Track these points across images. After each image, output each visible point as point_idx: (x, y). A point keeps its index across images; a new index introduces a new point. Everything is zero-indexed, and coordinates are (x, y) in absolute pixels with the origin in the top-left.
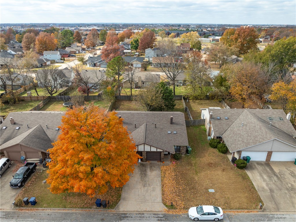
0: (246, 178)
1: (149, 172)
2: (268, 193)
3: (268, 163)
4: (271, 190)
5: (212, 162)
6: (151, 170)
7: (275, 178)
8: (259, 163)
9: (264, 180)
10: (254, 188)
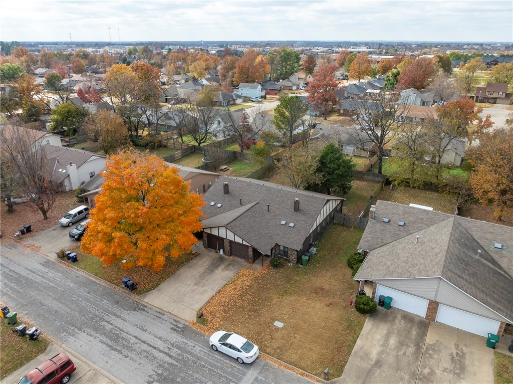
0: (353, 331)
1: (219, 270)
3: (427, 323)
6: (226, 268)
7: (411, 350)
8: (408, 318)
9: (385, 344)
10: (351, 347)
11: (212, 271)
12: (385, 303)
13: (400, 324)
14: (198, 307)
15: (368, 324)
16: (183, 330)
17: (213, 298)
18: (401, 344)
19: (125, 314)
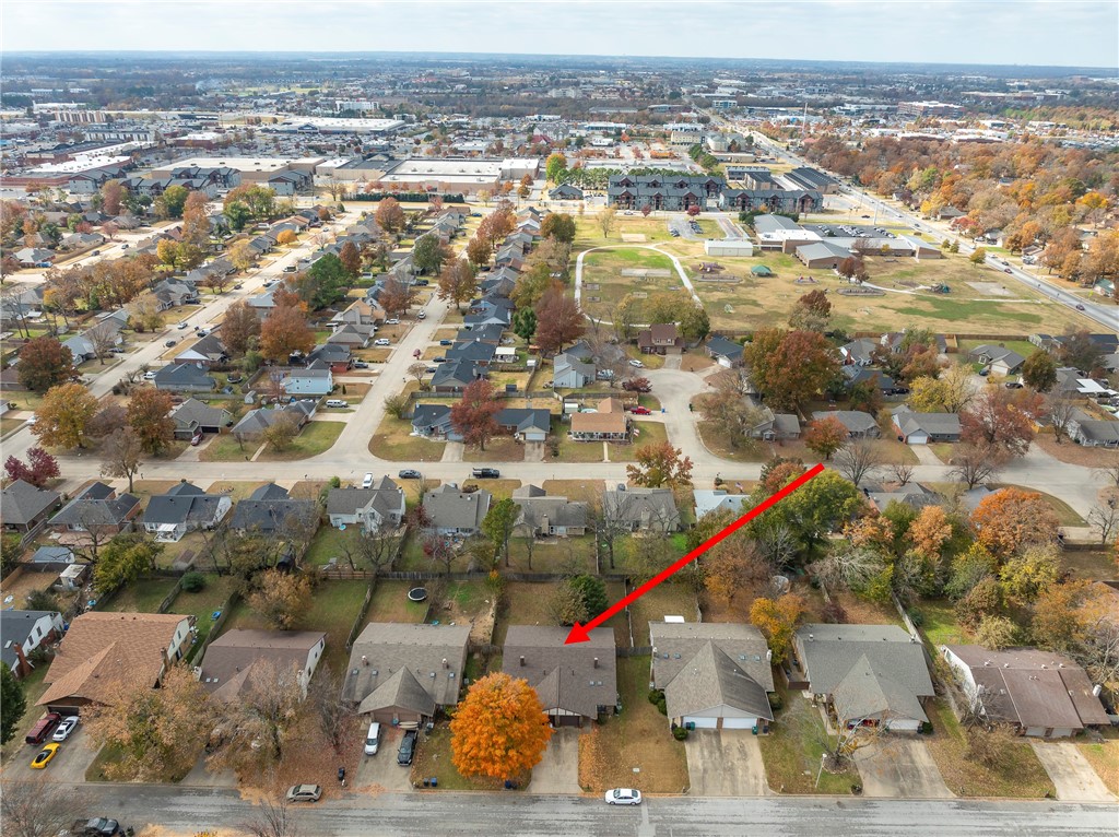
0: (681, 754)
1: (563, 744)
2: (700, 775)
3: (718, 732)
4: (705, 771)
5: (646, 727)
6: (567, 740)
7: (718, 754)
8: (707, 732)
9: (703, 757)
10: (686, 767)
11: (559, 747)
12: (690, 727)
13: (704, 738)
14: (576, 780)
15: (687, 746)
16: (581, 801)
17: (580, 770)
18: (711, 753)
19: (530, 808)
